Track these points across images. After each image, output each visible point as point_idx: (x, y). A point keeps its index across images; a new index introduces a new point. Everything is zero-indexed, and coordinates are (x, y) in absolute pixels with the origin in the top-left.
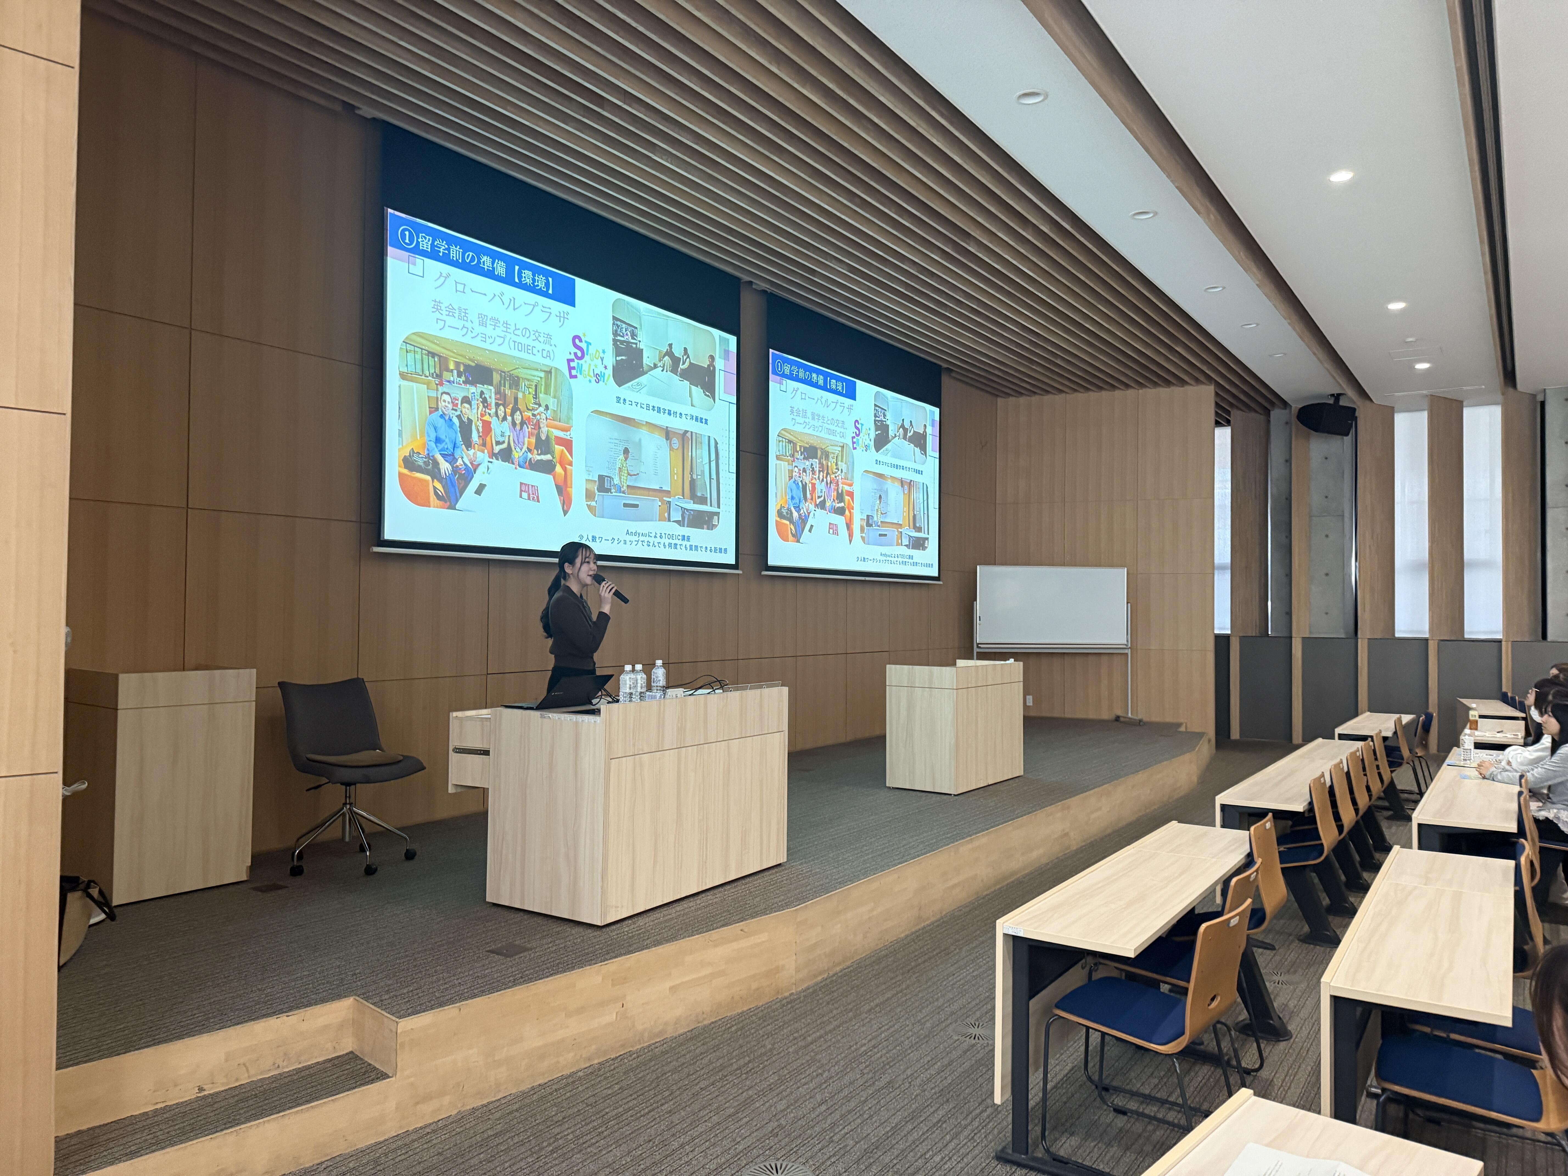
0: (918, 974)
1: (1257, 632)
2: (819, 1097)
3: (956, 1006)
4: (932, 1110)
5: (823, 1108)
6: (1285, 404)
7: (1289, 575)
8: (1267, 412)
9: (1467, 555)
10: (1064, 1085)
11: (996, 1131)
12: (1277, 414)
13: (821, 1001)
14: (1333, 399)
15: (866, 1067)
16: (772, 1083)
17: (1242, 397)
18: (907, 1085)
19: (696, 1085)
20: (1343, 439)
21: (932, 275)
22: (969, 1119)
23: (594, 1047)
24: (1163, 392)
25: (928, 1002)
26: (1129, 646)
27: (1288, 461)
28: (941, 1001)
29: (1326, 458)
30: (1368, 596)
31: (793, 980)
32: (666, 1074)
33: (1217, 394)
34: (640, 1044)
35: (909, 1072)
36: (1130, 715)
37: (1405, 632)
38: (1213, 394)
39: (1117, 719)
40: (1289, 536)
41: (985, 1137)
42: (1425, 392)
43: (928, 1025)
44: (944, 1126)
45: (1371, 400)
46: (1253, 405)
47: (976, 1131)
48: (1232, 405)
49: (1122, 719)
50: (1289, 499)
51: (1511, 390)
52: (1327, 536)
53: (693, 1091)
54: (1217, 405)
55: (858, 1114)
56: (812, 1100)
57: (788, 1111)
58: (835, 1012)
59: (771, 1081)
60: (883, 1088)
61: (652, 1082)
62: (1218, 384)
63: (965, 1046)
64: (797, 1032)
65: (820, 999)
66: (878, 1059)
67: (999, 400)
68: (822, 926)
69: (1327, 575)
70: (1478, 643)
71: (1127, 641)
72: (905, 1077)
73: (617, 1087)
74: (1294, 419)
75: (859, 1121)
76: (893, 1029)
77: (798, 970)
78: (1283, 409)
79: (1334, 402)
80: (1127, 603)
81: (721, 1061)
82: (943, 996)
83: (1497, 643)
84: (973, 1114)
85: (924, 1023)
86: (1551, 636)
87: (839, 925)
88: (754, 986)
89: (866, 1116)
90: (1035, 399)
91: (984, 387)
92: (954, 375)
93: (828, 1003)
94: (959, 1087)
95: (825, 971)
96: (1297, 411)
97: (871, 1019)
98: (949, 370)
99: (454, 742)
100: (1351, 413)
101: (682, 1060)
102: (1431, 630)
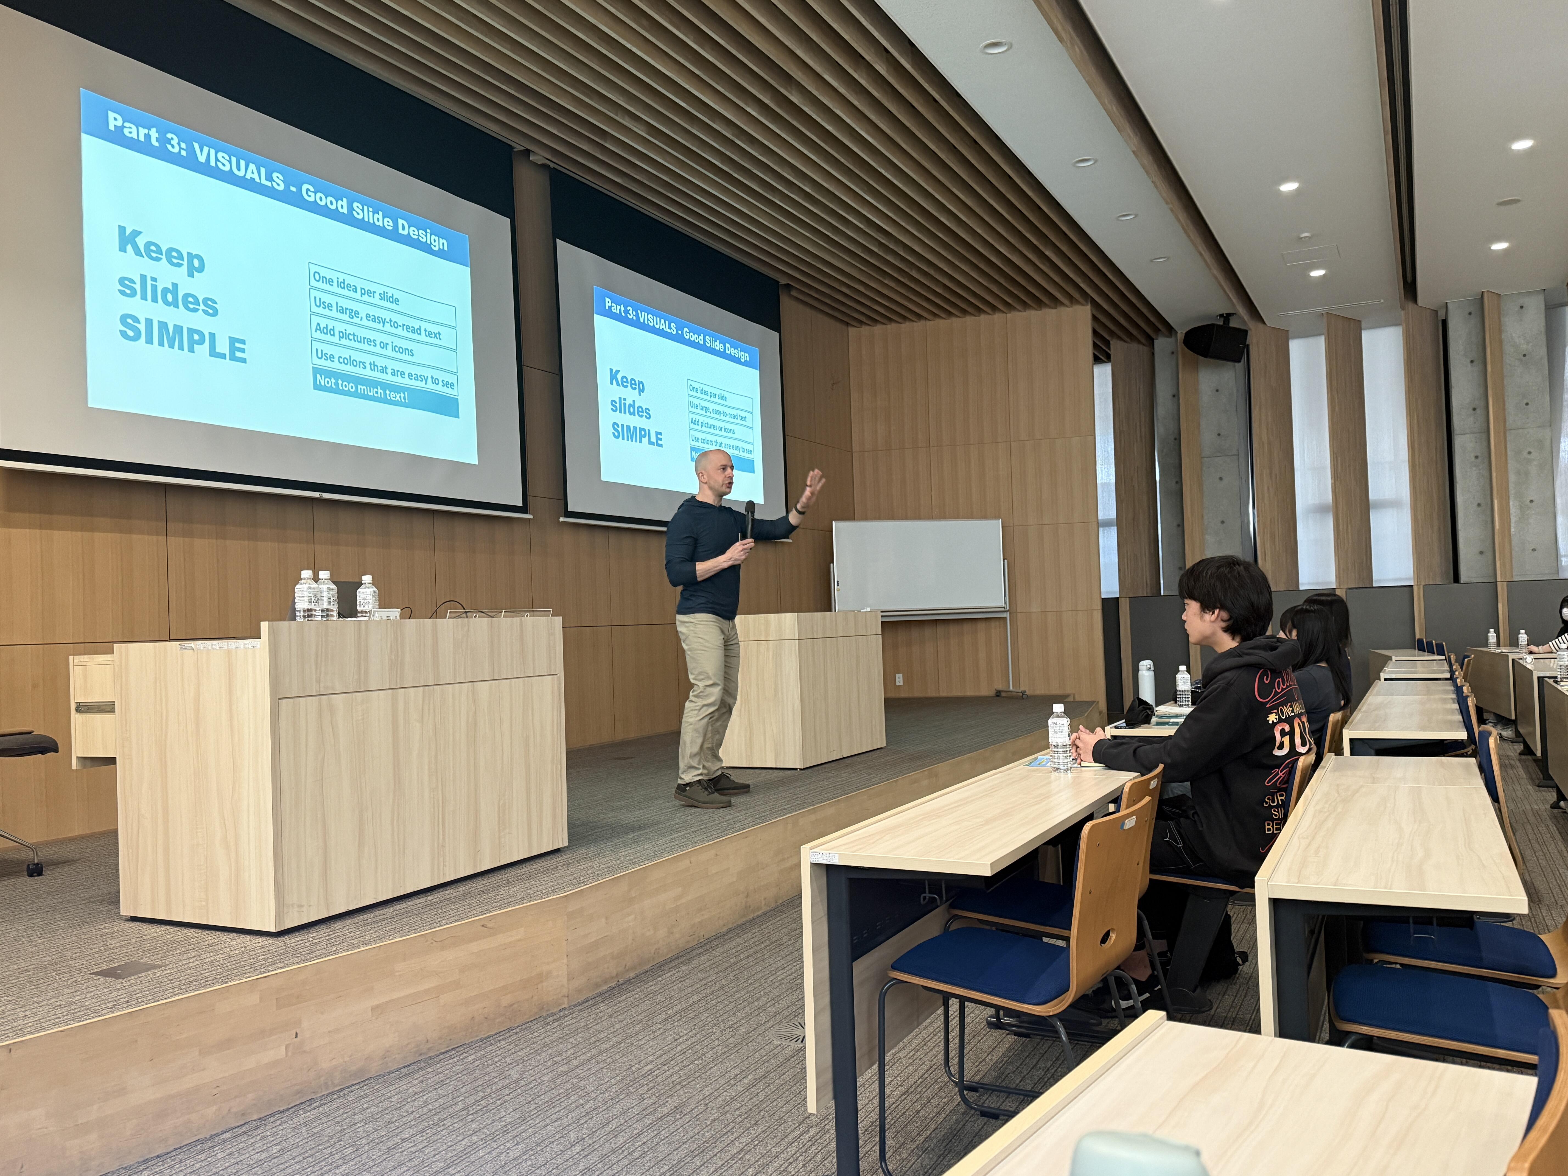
0: (737, 972)
1: (1149, 590)
2: (573, 1136)
3: (782, 1004)
4: (732, 1138)
5: (578, 1148)
6: (1170, 330)
7: (1181, 526)
8: (1151, 341)
9: (1372, 497)
10: (919, 1089)
11: (820, 1156)
12: (1162, 344)
13: (601, 1015)
14: (1222, 319)
15: (649, 1090)
16: (510, 1123)
17: (1122, 321)
18: (702, 1107)
19: (397, 1135)
20: (1235, 366)
21: (752, 140)
22: (784, 1143)
23: (250, 1096)
24: (1034, 315)
25: (746, 1003)
26: (1008, 608)
27: (1176, 396)
28: (764, 999)
29: (1217, 391)
30: (1268, 545)
31: (565, 991)
32: (355, 1124)
33: (1094, 318)
34: (327, 1089)
35: (707, 1092)
36: (1011, 688)
37: (1309, 584)
38: (1089, 316)
39: (998, 694)
40: (1180, 482)
41: (804, 1166)
42: (1319, 309)
43: (743, 1030)
44: (747, 1157)
45: (1264, 323)
46: (1134, 332)
47: (791, 1160)
48: (1112, 333)
49: (1003, 694)
50: (1178, 439)
51: (1410, 305)
52: (1221, 479)
53: (390, 1144)
54: (1095, 332)
55: (625, 1153)
56: (562, 1140)
57: (524, 1157)
58: (617, 1026)
59: (509, 1120)
60: (668, 1114)
61: (331, 1137)
62: (1094, 304)
63: (788, 1052)
64: (561, 1054)
65: (601, 1012)
66: (668, 1078)
67: (851, 329)
68: (607, 918)
69: (1223, 522)
70: (1386, 589)
71: (1005, 603)
72: (701, 1098)
73: (276, 1149)
74: (1181, 346)
75: (626, 1162)
76: (693, 1040)
77: (571, 977)
78: (1168, 337)
79: (1224, 323)
80: (1004, 560)
81: (441, 1101)
82: (767, 994)
83: (1407, 588)
84: (790, 1137)
85: (737, 1029)
86: (1463, 578)
87: (632, 917)
88: (506, 1000)
89: (636, 1154)
90: (891, 327)
91: (831, 312)
92: (794, 293)
93: (611, 1016)
94: (774, 1104)
95: (613, 978)
96: (1184, 335)
97: (665, 1030)
98: (788, 286)
99: (77, 696)
100: (1243, 334)
101: (386, 1104)
102: (1338, 577)
